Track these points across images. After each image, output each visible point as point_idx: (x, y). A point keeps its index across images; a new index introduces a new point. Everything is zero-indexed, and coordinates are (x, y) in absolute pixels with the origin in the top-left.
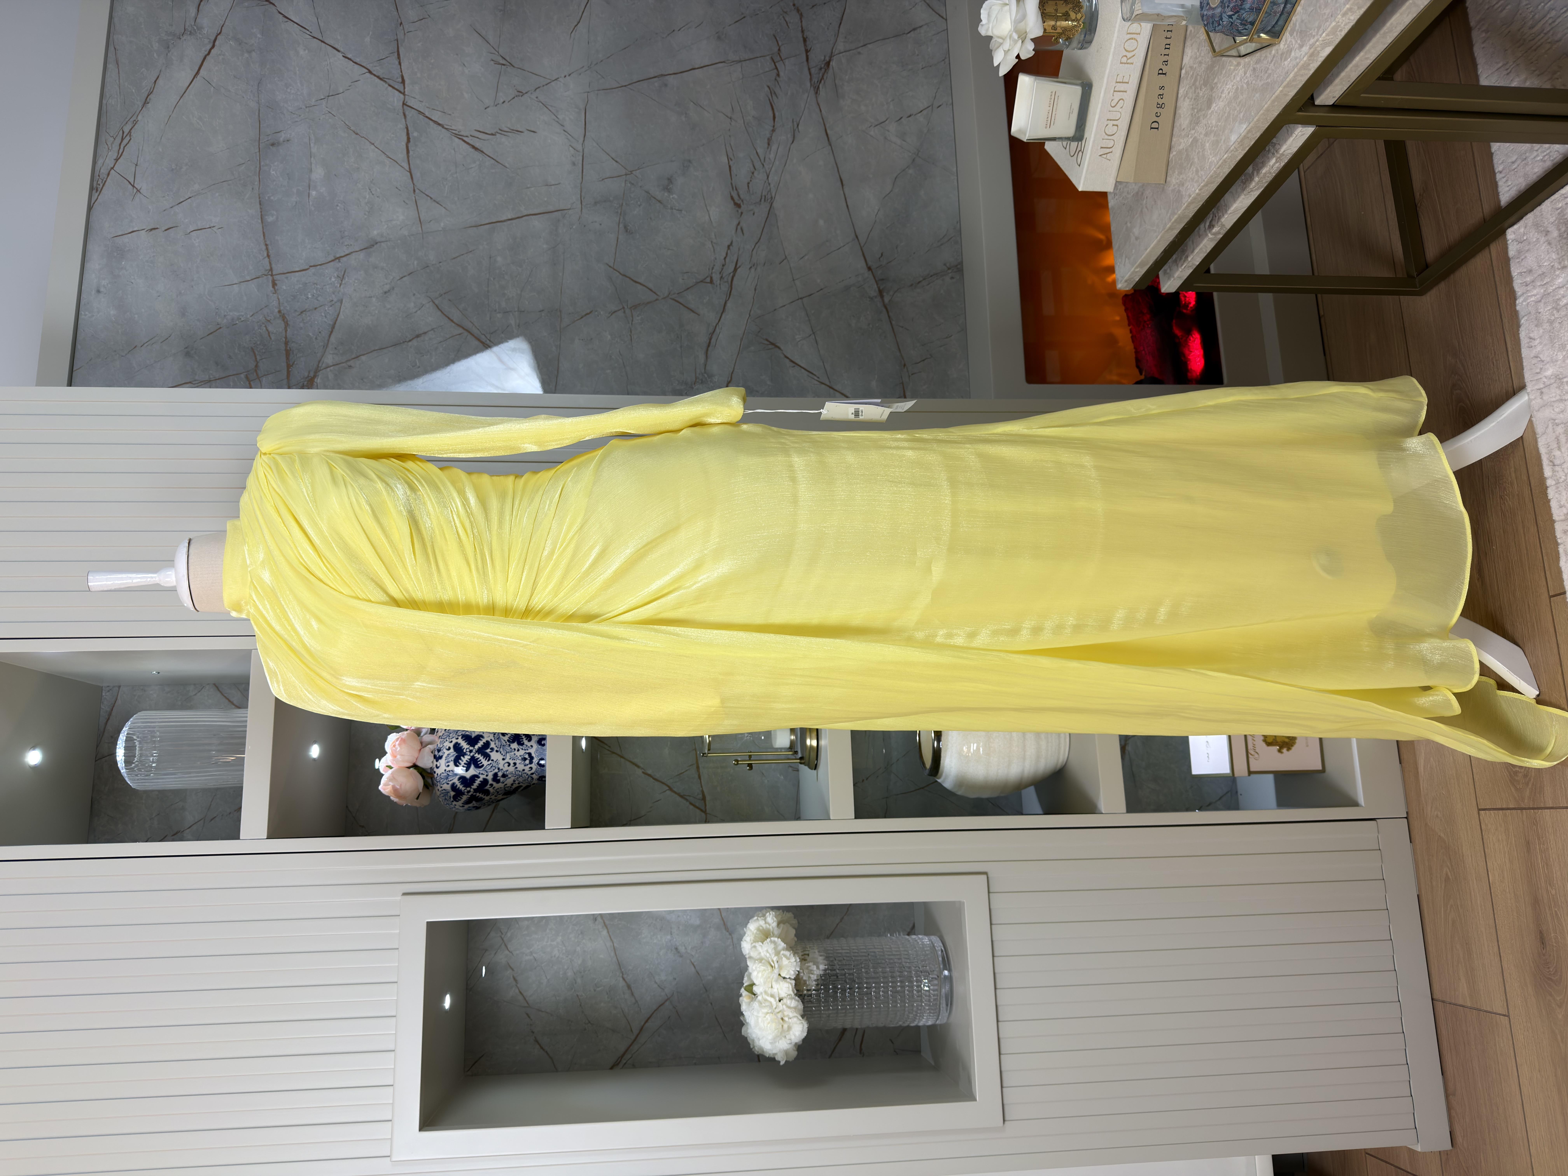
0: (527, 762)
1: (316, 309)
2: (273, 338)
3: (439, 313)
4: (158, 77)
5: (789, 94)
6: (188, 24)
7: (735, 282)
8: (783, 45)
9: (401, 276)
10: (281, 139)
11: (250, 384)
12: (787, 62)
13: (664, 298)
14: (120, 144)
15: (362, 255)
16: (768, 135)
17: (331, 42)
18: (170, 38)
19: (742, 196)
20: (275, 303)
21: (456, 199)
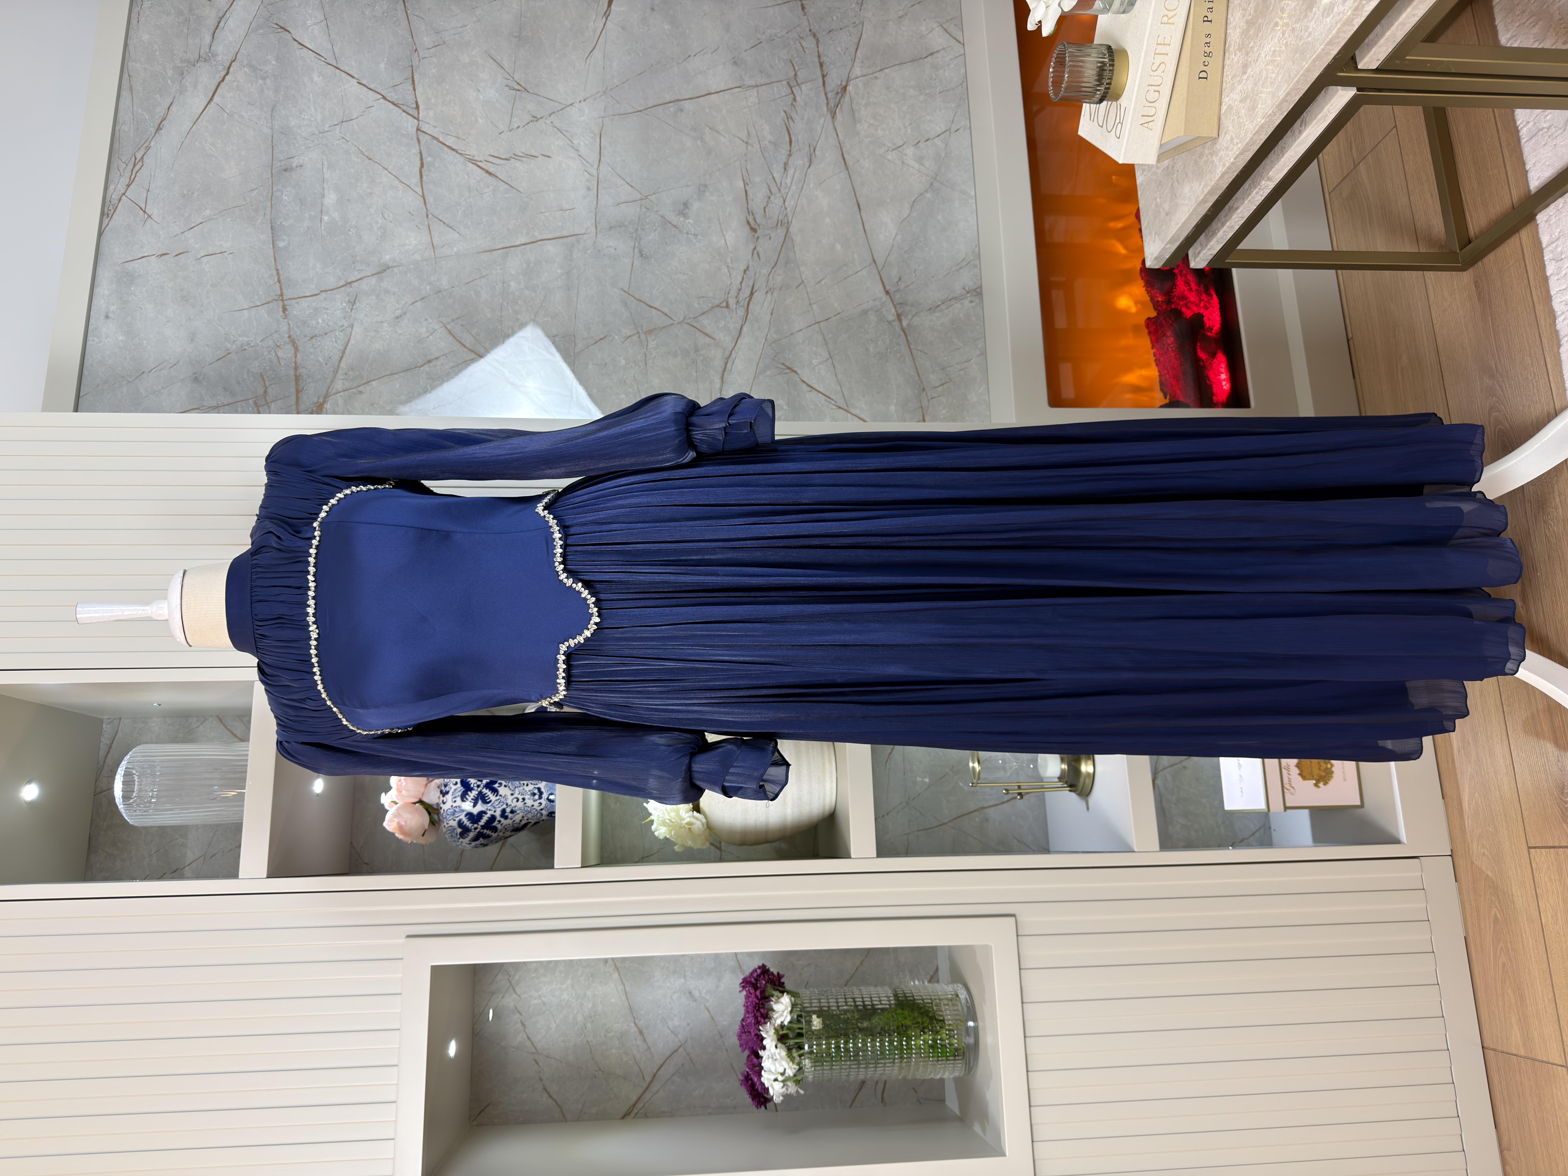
0: (537, 797)
1: (326, 334)
2: (282, 364)
3: (451, 338)
4: (172, 104)
5: (805, 118)
6: (202, 51)
7: (750, 307)
8: (799, 70)
9: (413, 301)
10: (294, 165)
11: (258, 409)
12: (803, 86)
13: (680, 323)
14: (132, 171)
15: (373, 280)
16: (784, 160)
17: (346, 69)
18: (184, 65)
19: (758, 221)
20: (285, 328)
21: (470, 224)
